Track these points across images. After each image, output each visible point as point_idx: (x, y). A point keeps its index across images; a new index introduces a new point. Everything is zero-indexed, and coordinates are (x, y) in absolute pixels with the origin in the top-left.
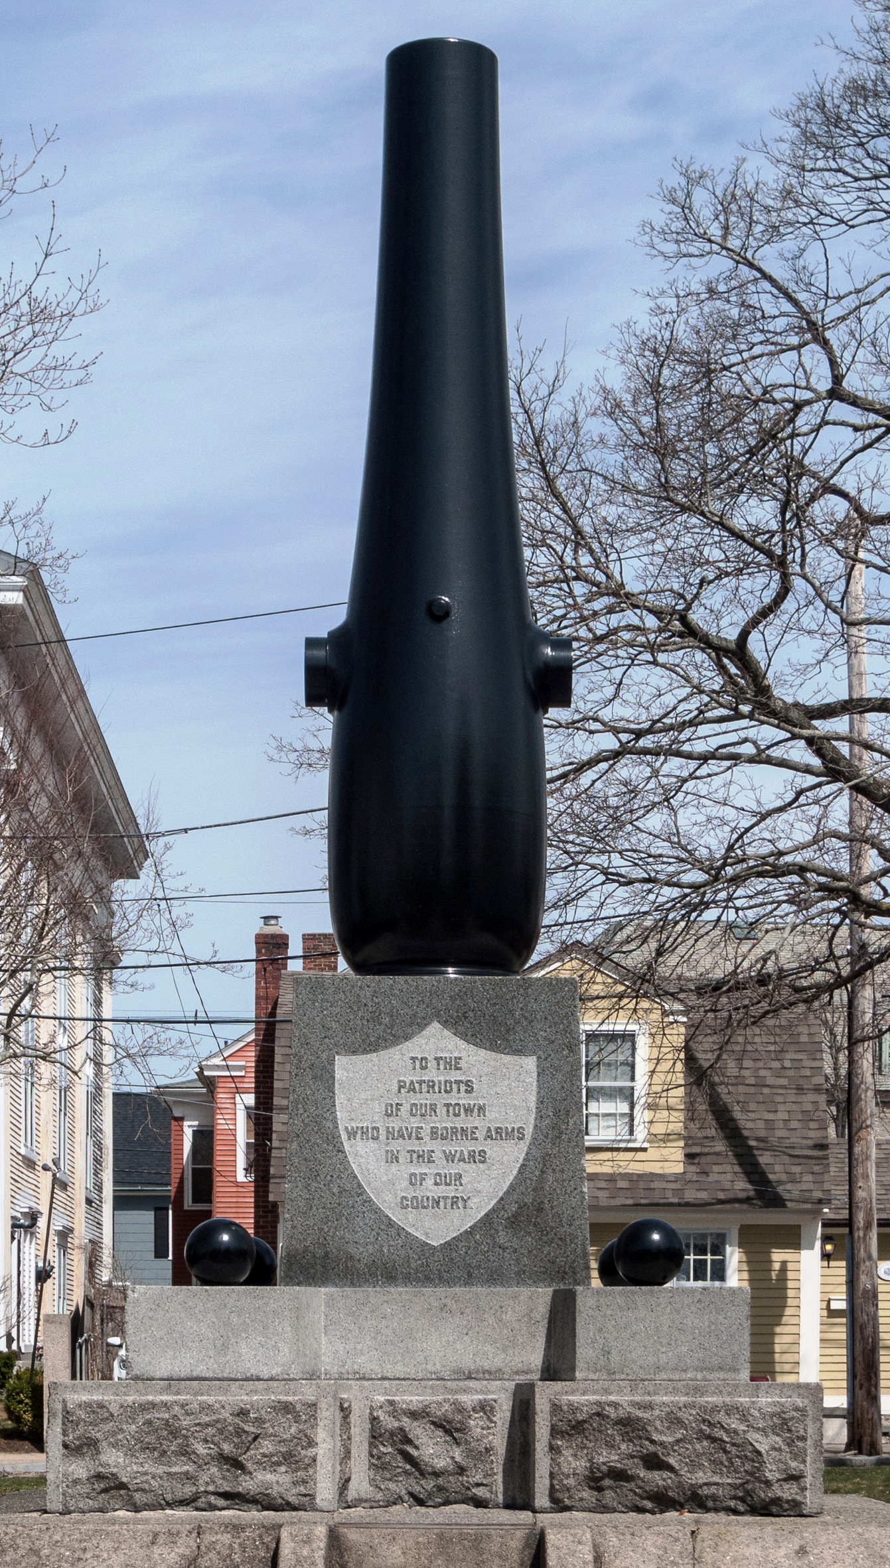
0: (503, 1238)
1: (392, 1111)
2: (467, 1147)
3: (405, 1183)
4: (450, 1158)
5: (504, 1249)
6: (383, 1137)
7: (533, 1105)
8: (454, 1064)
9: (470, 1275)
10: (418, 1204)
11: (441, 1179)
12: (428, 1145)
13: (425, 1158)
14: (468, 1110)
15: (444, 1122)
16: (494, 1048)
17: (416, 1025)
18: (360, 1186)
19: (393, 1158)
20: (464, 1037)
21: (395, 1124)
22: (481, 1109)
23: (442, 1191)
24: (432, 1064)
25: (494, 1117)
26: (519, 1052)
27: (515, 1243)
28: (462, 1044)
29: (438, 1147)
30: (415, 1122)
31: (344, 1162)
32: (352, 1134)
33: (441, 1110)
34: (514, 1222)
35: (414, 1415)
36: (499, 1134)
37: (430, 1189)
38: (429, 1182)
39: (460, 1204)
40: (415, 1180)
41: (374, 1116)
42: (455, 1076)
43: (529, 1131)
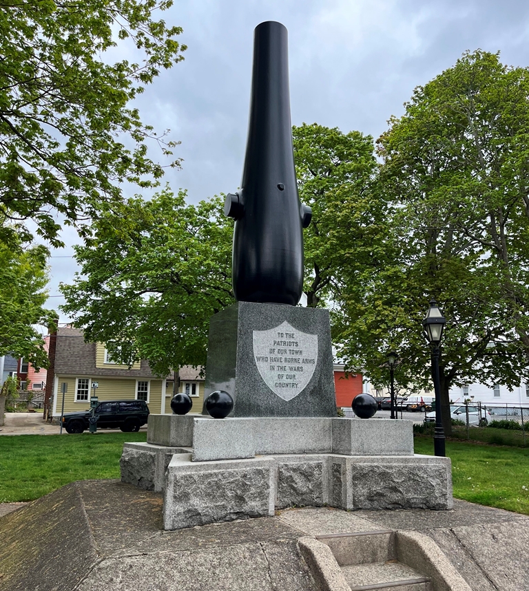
0: (309, 399)
1: (272, 351)
2: (296, 365)
3: (277, 378)
4: (291, 369)
5: (310, 403)
6: (269, 361)
7: (317, 352)
8: (292, 336)
9: (299, 412)
10: (281, 385)
11: (289, 377)
12: (284, 364)
13: (283, 368)
14: (297, 352)
15: (289, 356)
16: (304, 331)
17: (279, 322)
18: (261, 378)
19: (272, 368)
20: (294, 326)
21: (273, 356)
22: (301, 352)
23: (289, 381)
24: (285, 335)
25: (305, 356)
26: (312, 333)
27: (313, 401)
28: (294, 329)
29: (288, 365)
30: (279, 356)
31: (256, 369)
32: (259, 359)
33: (288, 352)
34: (312, 393)
35: (294, 470)
36: (306, 361)
37: (285, 380)
38: (285, 378)
39: (295, 386)
40: (280, 377)
41: (266, 353)
42: (292, 340)
43: (316, 361)
